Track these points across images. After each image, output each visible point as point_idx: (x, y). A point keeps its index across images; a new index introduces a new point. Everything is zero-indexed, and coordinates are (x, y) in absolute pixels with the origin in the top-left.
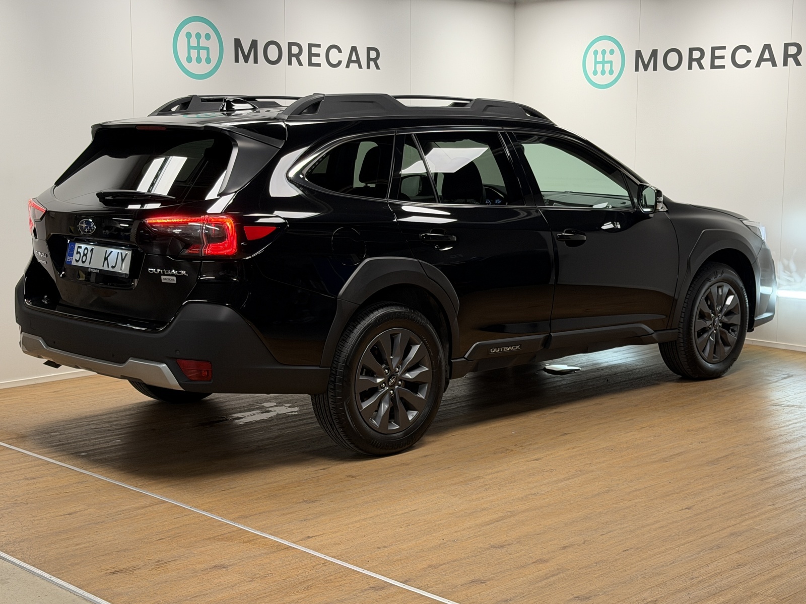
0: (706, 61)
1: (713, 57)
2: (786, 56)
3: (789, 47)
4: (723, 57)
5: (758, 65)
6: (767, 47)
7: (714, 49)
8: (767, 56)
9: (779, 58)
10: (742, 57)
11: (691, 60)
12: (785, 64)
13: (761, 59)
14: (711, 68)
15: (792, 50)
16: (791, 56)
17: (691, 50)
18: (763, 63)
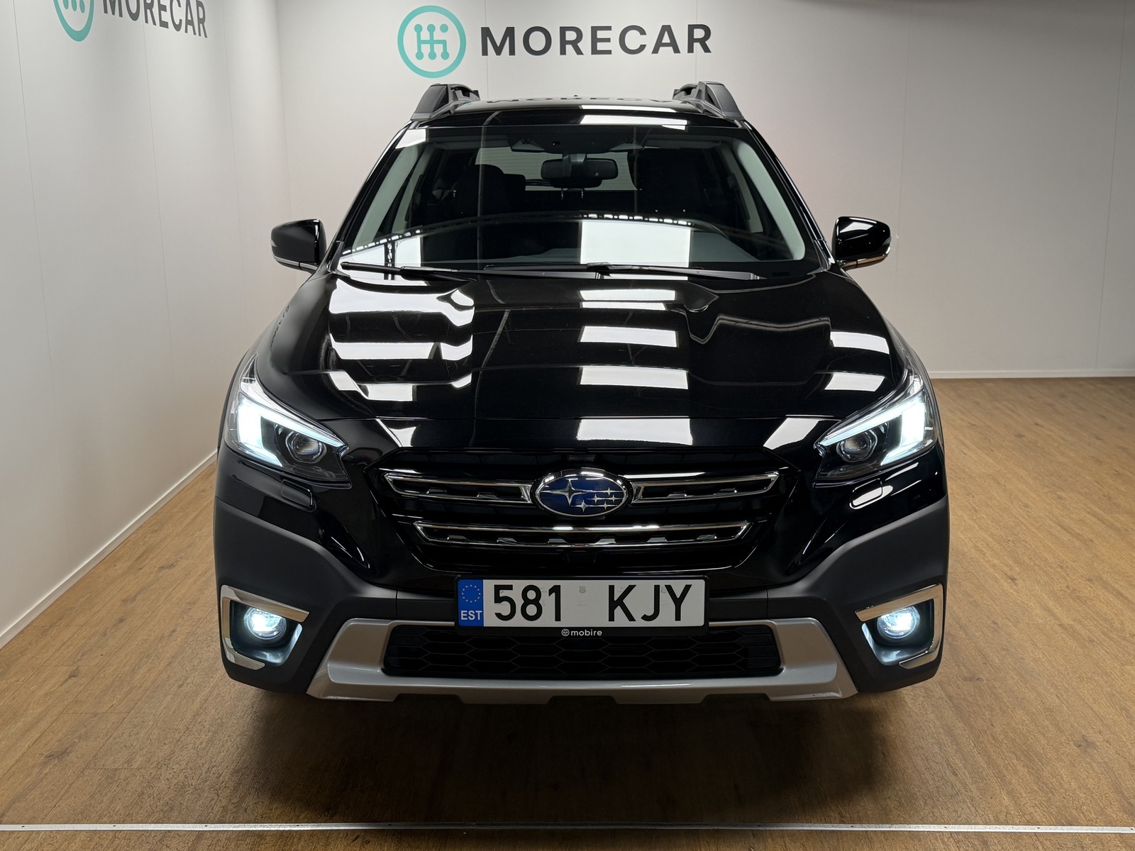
0: (585, 44)
1: (595, 40)
2: (691, 40)
3: (695, 30)
4: (608, 40)
5: (656, 51)
6: (666, 29)
7: (595, 30)
8: (666, 39)
9: (682, 42)
10: (633, 40)
11: (564, 43)
12: (691, 50)
13: (659, 44)
14: (592, 53)
15: (699, 34)
16: (697, 40)
17: (563, 30)
18: (662, 49)
